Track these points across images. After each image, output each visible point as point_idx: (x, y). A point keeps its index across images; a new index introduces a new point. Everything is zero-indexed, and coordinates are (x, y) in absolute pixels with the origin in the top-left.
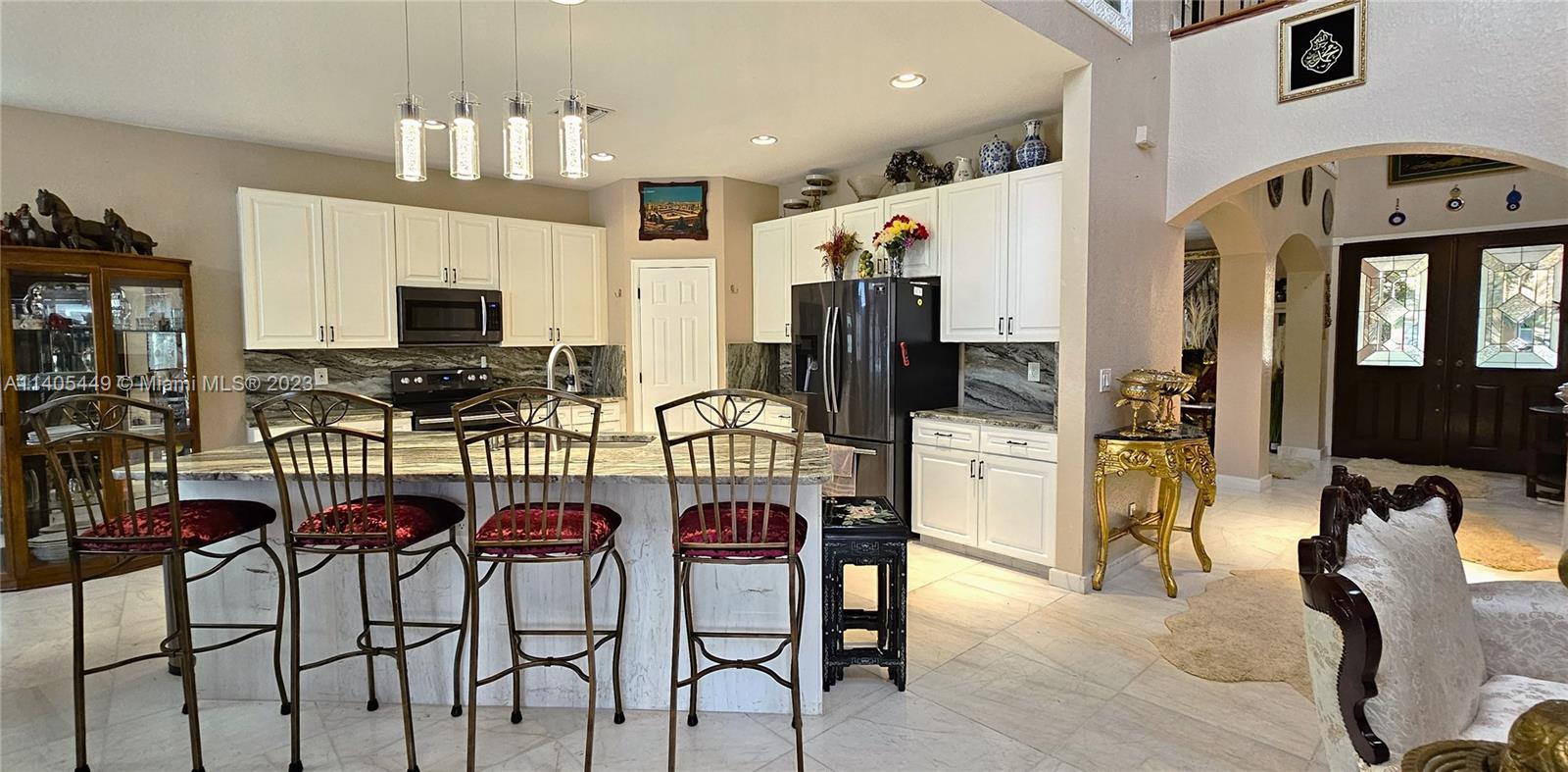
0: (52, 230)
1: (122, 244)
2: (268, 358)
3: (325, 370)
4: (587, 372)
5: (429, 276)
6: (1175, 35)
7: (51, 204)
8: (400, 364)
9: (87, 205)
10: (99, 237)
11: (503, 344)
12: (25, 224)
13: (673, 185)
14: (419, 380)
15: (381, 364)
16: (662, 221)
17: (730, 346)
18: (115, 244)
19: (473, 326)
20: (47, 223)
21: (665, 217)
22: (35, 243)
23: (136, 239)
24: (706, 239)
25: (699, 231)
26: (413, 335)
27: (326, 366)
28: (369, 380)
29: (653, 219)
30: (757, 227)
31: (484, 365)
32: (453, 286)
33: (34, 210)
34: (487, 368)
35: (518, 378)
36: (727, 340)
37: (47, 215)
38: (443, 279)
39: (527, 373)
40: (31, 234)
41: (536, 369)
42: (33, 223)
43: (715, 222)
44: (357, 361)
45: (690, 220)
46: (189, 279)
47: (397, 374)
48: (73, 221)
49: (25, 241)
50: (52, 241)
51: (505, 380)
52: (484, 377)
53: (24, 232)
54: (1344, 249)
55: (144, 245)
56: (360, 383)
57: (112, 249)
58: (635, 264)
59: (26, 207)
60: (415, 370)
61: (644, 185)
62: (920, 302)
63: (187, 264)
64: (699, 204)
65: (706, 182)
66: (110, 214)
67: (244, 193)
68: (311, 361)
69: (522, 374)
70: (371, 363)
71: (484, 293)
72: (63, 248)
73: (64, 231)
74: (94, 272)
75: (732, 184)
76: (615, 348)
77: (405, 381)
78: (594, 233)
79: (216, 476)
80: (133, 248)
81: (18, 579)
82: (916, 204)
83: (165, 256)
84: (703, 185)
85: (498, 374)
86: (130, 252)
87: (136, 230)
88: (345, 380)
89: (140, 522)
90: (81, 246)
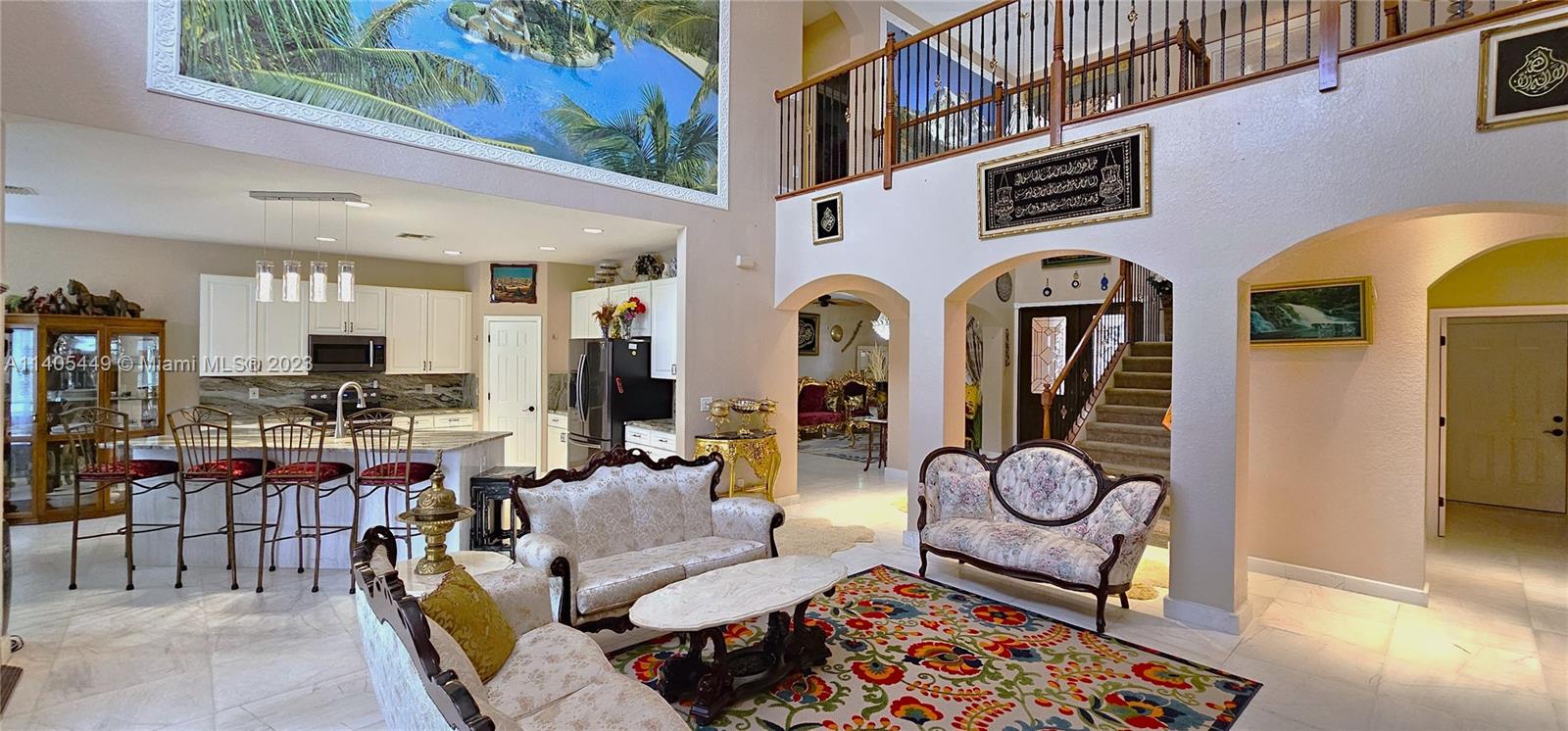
0: (76, 303)
1: (120, 311)
2: (216, 381)
3: (257, 390)
4: (458, 391)
5: (332, 327)
6: (778, 198)
7: (77, 288)
8: (312, 385)
9: (99, 286)
10: (106, 306)
11: (387, 373)
12: (60, 301)
13: (513, 266)
14: (324, 396)
15: (298, 385)
16: (506, 290)
17: (551, 376)
18: (117, 312)
19: (364, 360)
20: (73, 300)
21: (508, 287)
22: (64, 312)
23: (130, 307)
24: (535, 302)
25: (531, 297)
26: (321, 367)
27: (258, 387)
28: (289, 396)
29: (500, 289)
30: (575, 295)
31: (375, 387)
32: (351, 334)
33: (66, 292)
34: (378, 388)
35: (402, 395)
36: (548, 371)
37: (73, 294)
38: (343, 330)
39: (410, 392)
40: (63, 307)
41: (418, 389)
42: (65, 300)
43: (541, 292)
44: (281, 383)
45: (524, 290)
46: (163, 331)
47: (310, 391)
48: (89, 298)
49: (59, 311)
50: (76, 310)
51: (392, 396)
52: (374, 395)
53: (58, 305)
54: (1022, 310)
55: (135, 312)
56: (283, 398)
57: (113, 315)
58: (487, 318)
59: (61, 289)
60: (323, 389)
61: (494, 266)
62: (634, 353)
63: (163, 322)
64: (530, 279)
65: (536, 266)
66: (114, 293)
67: (204, 278)
68: (247, 383)
69: (405, 392)
70: (291, 384)
71: (371, 338)
72: (83, 315)
73: (84, 304)
74: (102, 329)
75: (555, 267)
76: (473, 375)
77: (314, 397)
78: (461, 296)
79: (151, 447)
80: (127, 313)
81: (39, 517)
82: (642, 289)
83: (149, 317)
84: (534, 267)
85: (387, 393)
86: (125, 315)
87: (130, 301)
88: (271, 396)
89: (110, 467)
90: (93, 313)
